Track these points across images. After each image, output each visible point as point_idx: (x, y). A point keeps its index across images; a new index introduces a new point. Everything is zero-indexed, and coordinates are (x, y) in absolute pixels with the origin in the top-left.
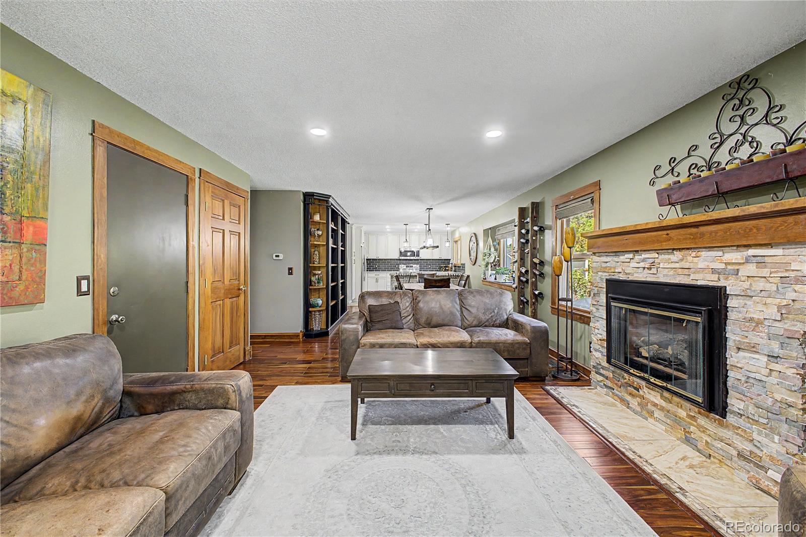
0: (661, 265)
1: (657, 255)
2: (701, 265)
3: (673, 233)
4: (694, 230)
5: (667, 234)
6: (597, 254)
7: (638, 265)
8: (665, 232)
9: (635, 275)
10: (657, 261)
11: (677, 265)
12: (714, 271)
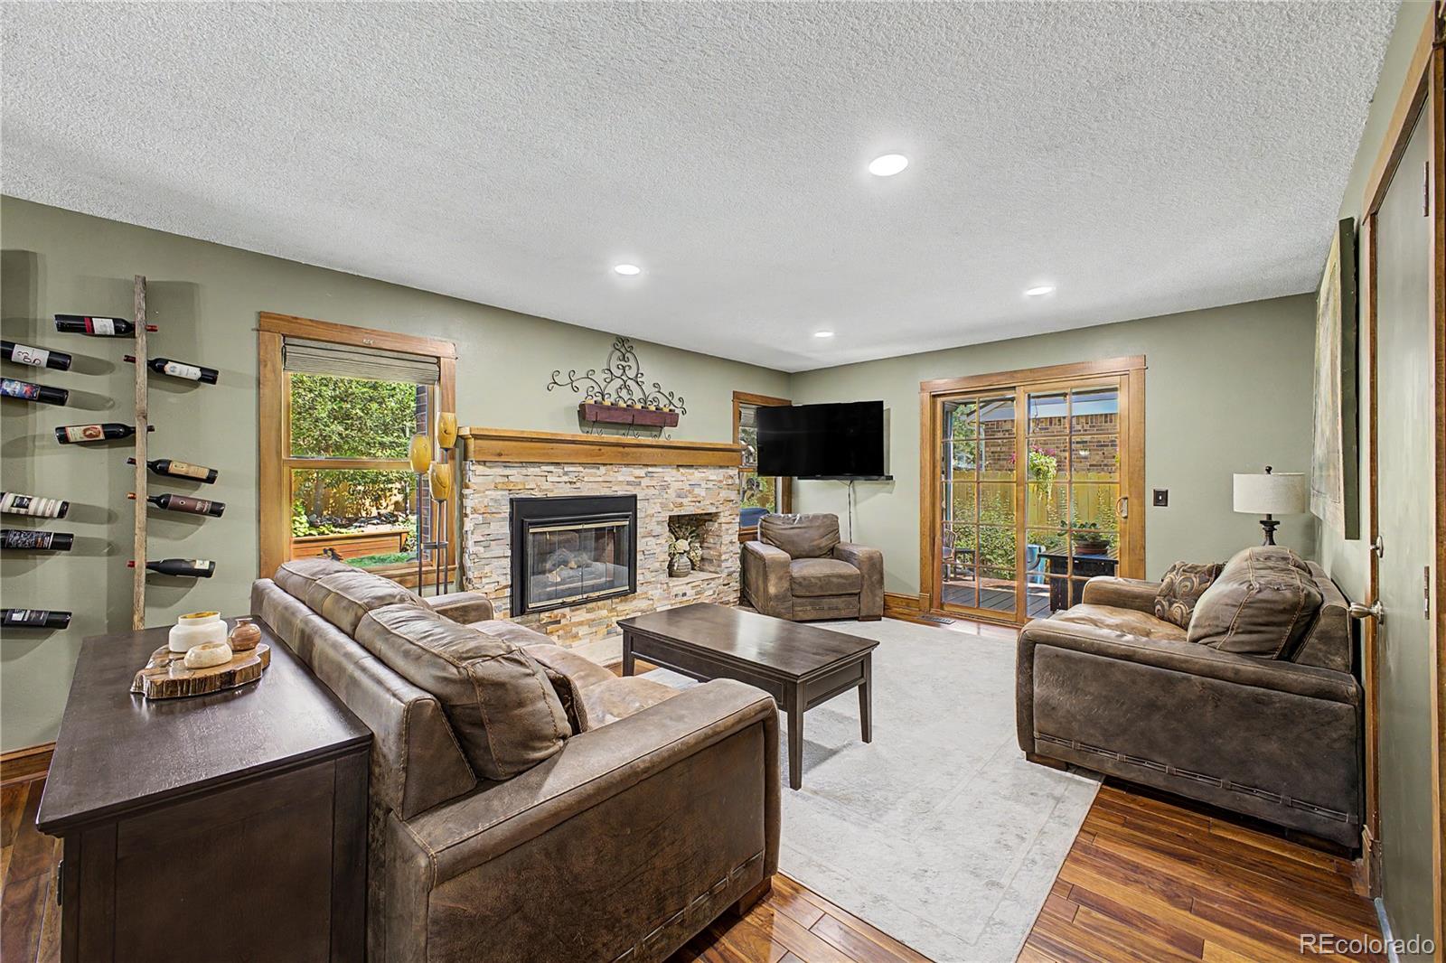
0: (586, 479)
1: (582, 470)
2: (621, 479)
3: (605, 449)
4: (621, 449)
5: (600, 450)
6: (487, 464)
7: (559, 479)
8: (598, 447)
9: (556, 491)
10: (581, 474)
11: (601, 479)
12: (629, 483)
